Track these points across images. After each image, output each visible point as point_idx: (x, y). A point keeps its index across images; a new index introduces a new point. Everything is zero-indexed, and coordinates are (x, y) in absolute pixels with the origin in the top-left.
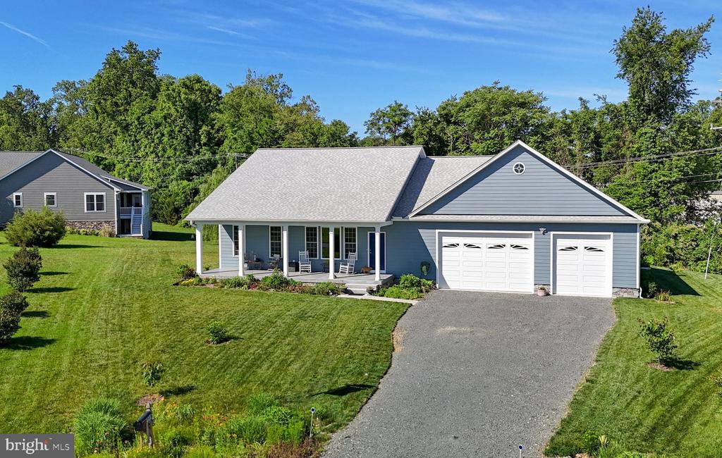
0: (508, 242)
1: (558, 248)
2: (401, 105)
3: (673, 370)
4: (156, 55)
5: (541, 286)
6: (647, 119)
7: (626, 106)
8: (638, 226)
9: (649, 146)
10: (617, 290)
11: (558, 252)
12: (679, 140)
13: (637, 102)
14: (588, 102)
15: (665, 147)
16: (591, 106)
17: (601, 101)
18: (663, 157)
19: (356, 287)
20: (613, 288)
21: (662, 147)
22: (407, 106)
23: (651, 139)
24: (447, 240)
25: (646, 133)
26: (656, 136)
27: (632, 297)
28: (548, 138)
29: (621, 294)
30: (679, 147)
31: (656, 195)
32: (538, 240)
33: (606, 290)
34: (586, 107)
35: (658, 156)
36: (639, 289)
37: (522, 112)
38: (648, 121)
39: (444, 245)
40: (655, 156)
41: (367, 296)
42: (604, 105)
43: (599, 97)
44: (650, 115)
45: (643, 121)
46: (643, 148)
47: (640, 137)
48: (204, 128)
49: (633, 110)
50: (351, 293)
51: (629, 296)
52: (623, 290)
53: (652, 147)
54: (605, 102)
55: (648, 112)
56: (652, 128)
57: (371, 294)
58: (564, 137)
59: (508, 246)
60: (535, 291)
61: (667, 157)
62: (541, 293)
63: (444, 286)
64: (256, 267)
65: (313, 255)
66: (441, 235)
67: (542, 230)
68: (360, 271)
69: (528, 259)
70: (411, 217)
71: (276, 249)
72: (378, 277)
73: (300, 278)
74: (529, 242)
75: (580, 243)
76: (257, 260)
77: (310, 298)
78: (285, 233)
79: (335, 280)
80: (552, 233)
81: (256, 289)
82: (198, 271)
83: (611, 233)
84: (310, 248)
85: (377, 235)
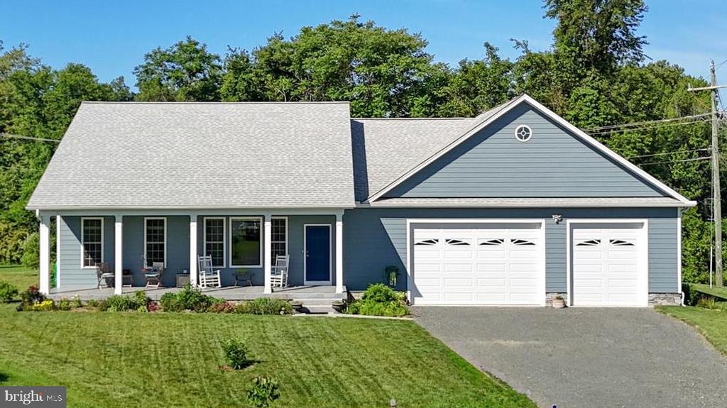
0: (507, 234)
1: (576, 242)
2: (196, 44)
5: (556, 295)
6: (585, 76)
7: (557, 56)
8: (679, 210)
9: (590, 114)
10: (654, 296)
11: (575, 248)
12: (631, 105)
13: (572, 51)
14: (497, 49)
15: (611, 114)
16: (503, 56)
17: (521, 49)
18: (610, 130)
19: (312, 303)
20: (649, 293)
21: (607, 114)
22: (205, 45)
23: (591, 103)
24: (421, 235)
25: (584, 95)
26: (598, 99)
27: (674, 304)
29: (659, 301)
30: (630, 115)
32: (550, 231)
33: (638, 297)
34: (493, 57)
35: (601, 128)
36: (681, 294)
38: (588, 78)
39: (415, 243)
40: (598, 128)
41: (334, 315)
42: (525, 54)
43: (518, 44)
44: (590, 70)
45: (581, 77)
47: (576, 100)
49: (568, 63)
51: (669, 304)
52: (662, 296)
53: (593, 115)
54: (527, 51)
55: (588, 66)
56: (592, 88)
57: (339, 311)
58: (463, 98)
59: (508, 241)
60: (547, 302)
61: (615, 129)
62: (557, 305)
63: (418, 302)
64: (125, 283)
65: (217, 261)
66: (413, 226)
67: (556, 218)
68: (292, 282)
69: (537, 256)
70: (372, 202)
71: (156, 254)
72: (340, 288)
73: (219, 294)
74: (538, 234)
75: (605, 235)
76: (126, 272)
77: (265, 318)
78: (193, 227)
79: (273, 297)
80: (569, 221)
81: (161, 312)
82: (44, 289)
83: (645, 221)
84: (212, 250)
85: (339, 226)
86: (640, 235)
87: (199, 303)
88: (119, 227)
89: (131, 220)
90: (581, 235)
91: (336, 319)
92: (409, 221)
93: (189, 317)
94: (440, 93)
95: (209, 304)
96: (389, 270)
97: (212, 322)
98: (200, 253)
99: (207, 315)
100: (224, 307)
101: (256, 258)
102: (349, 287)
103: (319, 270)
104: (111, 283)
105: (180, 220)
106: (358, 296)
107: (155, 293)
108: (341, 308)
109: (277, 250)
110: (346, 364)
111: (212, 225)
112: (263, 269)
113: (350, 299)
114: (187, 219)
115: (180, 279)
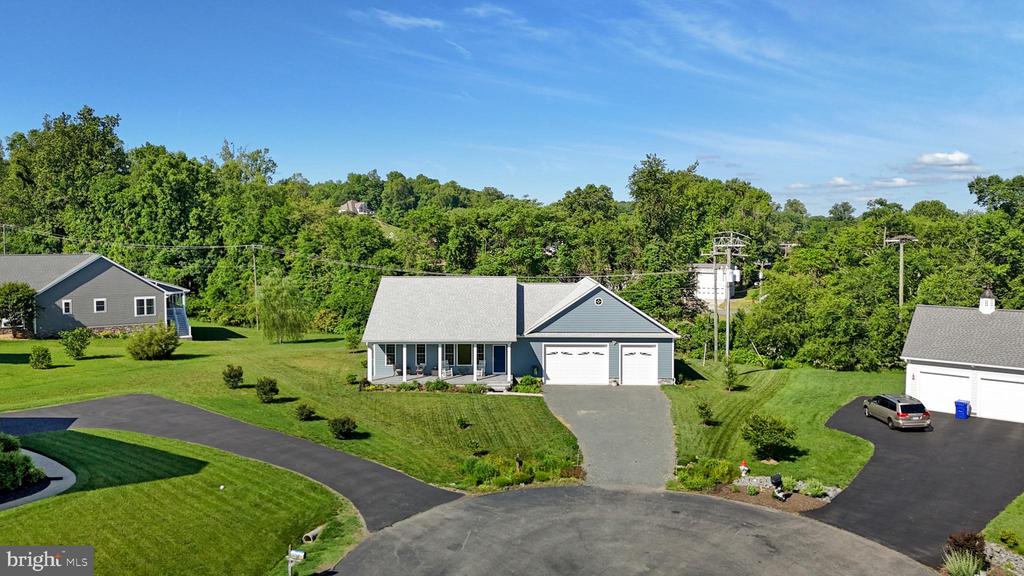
0: (591, 350)
1: (623, 354)
3: (711, 427)
4: (115, 121)
5: (613, 379)
6: (652, 238)
8: (673, 339)
9: (654, 260)
10: (660, 380)
11: (623, 357)
13: (645, 225)
19: (496, 386)
20: (658, 379)
23: (655, 254)
24: (549, 350)
25: (651, 249)
26: (659, 252)
27: (670, 384)
28: (574, 247)
29: (664, 382)
31: (660, 297)
32: (611, 349)
33: (652, 380)
36: (674, 379)
37: (553, 225)
38: (653, 240)
39: (547, 354)
41: (506, 393)
44: (655, 235)
45: (650, 239)
46: (650, 260)
47: (647, 252)
48: (194, 211)
50: (494, 391)
51: (668, 384)
52: (665, 380)
55: (653, 233)
56: (656, 245)
59: (591, 353)
60: (609, 382)
62: (614, 384)
63: (548, 382)
64: (408, 373)
65: (451, 363)
66: (545, 346)
67: (614, 342)
68: (487, 374)
69: (605, 361)
70: (526, 335)
71: (421, 359)
72: (509, 377)
73: (451, 381)
74: (605, 349)
75: (638, 350)
76: (408, 368)
77: (473, 396)
78: (440, 349)
79: (478, 382)
80: (620, 344)
81: (425, 391)
82: (370, 379)
83: (657, 344)
84: (449, 358)
85: (509, 349)
86: (654, 350)
87: (442, 386)
88: (405, 350)
89: (410, 346)
90: (626, 350)
91: (507, 396)
92: (544, 344)
93: (439, 396)
94: (573, 243)
95: (448, 387)
96: (534, 367)
97: (450, 398)
98: (443, 359)
99: (448, 394)
100: (455, 389)
101: (469, 361)
102: (515, 375)
103: (500, 367)
104: (401, 374)
105: (434, 347)
106: (519, 380)
107: (423, 380)
108: (509, 390)
109: (480, 357)
110: (508, 425)
111: (449, 348)
112: (473, 367)
113: (515, 382)
114: (437, 346)
115: (433, 372)
